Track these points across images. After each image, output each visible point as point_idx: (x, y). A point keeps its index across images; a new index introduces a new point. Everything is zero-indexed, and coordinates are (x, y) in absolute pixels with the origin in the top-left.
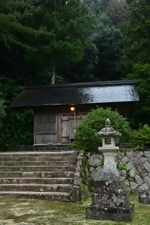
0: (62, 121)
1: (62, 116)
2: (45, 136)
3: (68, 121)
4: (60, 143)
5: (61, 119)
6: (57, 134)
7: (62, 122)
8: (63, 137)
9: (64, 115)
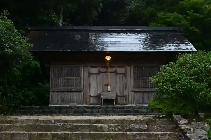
0: (90, 74)
1: (90, 68)
2: (66, 93)
3: (98, 75)
4: (86, 104)
5: (89, 72)
6: (82, 92)
7: (89, 76)
8: (91, 96)
9: (92, 67)
